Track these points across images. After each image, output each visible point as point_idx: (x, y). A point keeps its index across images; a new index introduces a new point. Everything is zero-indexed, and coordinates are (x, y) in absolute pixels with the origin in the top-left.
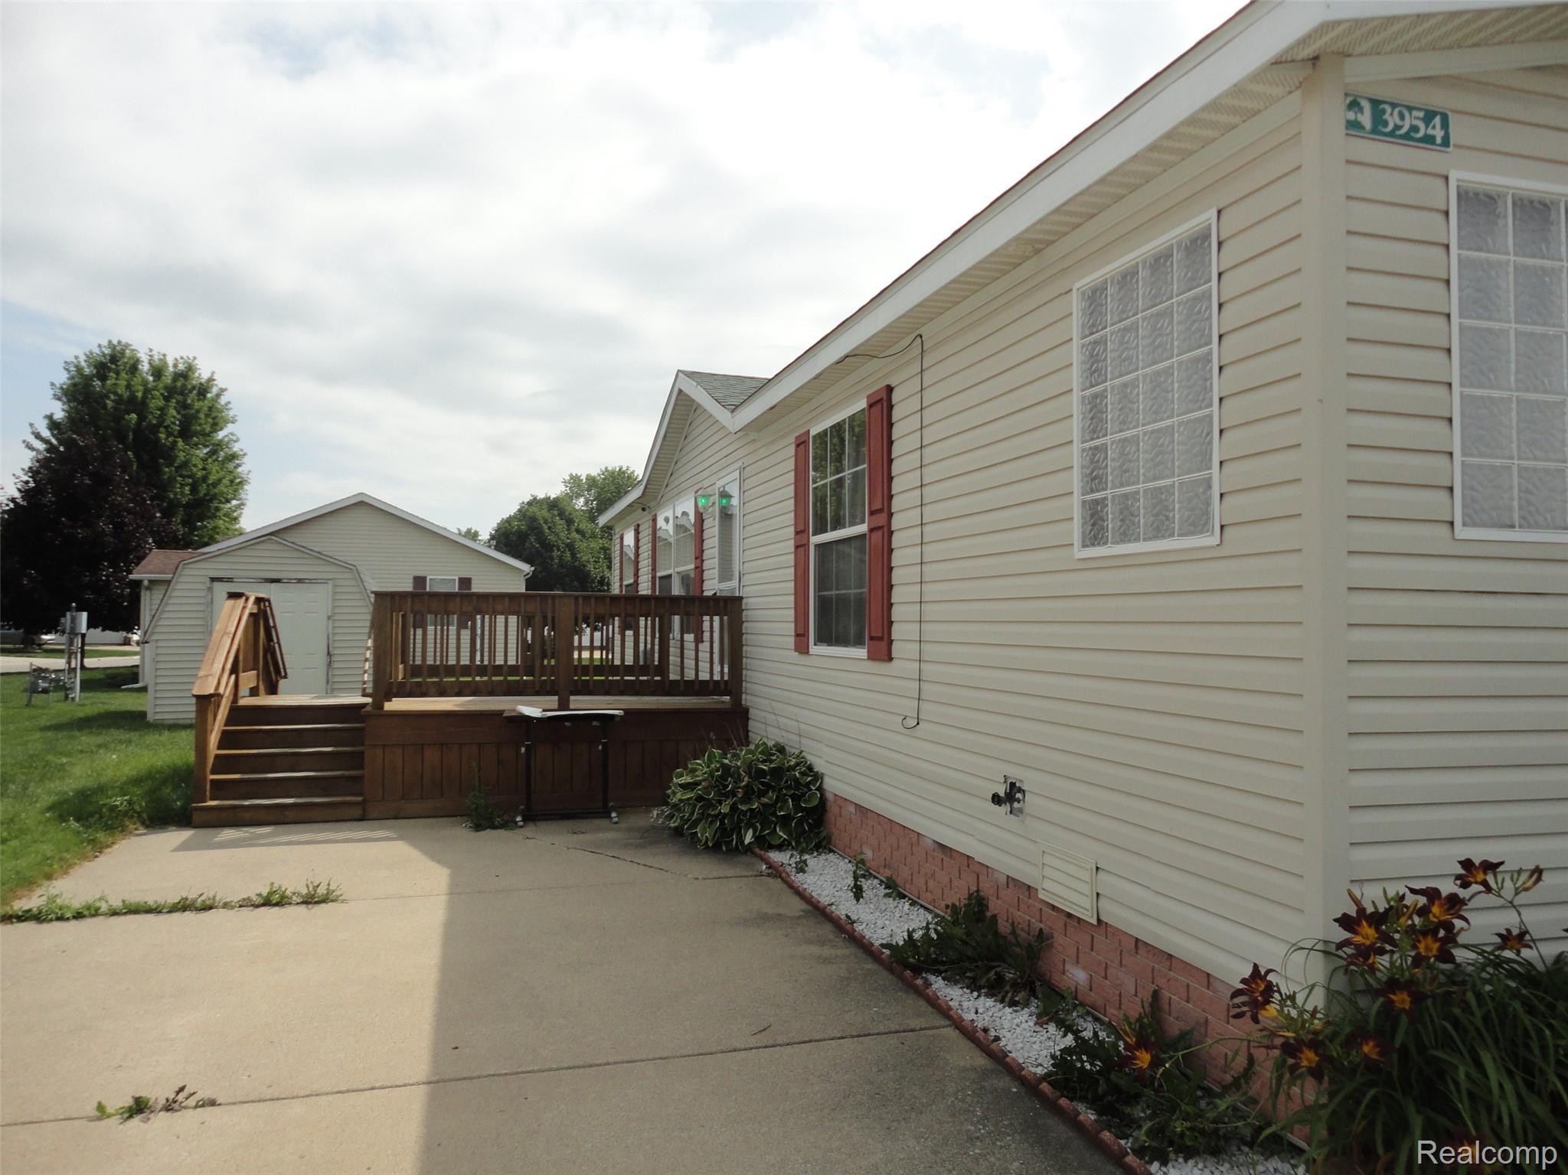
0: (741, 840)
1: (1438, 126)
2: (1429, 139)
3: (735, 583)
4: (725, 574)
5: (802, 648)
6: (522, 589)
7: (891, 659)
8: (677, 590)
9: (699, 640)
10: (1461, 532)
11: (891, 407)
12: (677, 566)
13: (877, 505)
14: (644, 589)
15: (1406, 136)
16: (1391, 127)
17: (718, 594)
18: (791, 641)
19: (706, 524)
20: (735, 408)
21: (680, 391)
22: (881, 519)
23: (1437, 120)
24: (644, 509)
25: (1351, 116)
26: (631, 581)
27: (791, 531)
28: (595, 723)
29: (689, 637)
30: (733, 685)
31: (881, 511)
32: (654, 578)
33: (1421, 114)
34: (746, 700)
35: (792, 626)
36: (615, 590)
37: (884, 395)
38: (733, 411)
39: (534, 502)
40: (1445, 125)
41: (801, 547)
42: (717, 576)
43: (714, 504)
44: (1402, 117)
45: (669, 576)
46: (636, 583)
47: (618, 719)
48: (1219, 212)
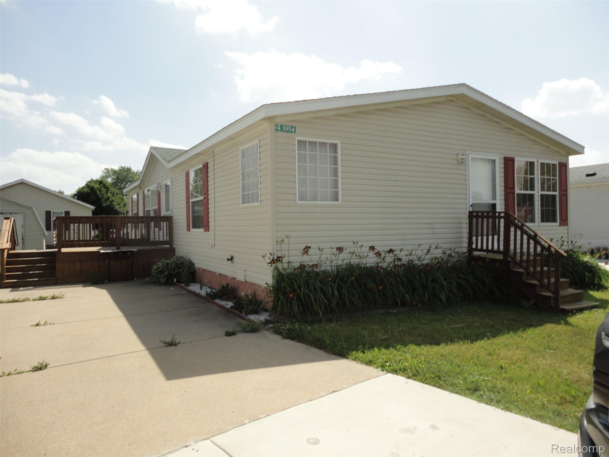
0: (173, 281)
1: (294, 129)
2: (292, 132)
3: (170, 212)
4: (167, 209)
5: (188, 230)
6: (91, 215)
7: (209, 231)
8: (152, 214)
9: (160, 230)
10: (298, 202)
11: (208, 168)
12: (152, 207)
13: (205, 192)
14: (141, 214)
15: (287, 131)
16: (284, 130)
17: (165, 216)
18: (186, 228)
19: (161, 194)
20: (169, 162)
21: (152, 153)
22: (206, 196)
23: (293, 128)
24: (140, 188)
25: (276, 128)
26: (136, 212)
27: (185, 198)
28: (129, 253)
29: (157, 229)
30: (170, 241)
31: (206, 194)
32: (144, 211)
33: (290, 127)
34: (174, 246)
35: (186, 224)
36: (130, 214)
37: (206, 164)
38: (168, 162)
39: (92, 181)
40: (295, 129)
41: (188, 202)
42: (165, 210)
43: (163, 188)
44: (286, 128)
45: (150, 210)
46: (138, 213)
47: (135, 252)
48: (259, 141)
